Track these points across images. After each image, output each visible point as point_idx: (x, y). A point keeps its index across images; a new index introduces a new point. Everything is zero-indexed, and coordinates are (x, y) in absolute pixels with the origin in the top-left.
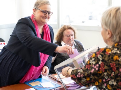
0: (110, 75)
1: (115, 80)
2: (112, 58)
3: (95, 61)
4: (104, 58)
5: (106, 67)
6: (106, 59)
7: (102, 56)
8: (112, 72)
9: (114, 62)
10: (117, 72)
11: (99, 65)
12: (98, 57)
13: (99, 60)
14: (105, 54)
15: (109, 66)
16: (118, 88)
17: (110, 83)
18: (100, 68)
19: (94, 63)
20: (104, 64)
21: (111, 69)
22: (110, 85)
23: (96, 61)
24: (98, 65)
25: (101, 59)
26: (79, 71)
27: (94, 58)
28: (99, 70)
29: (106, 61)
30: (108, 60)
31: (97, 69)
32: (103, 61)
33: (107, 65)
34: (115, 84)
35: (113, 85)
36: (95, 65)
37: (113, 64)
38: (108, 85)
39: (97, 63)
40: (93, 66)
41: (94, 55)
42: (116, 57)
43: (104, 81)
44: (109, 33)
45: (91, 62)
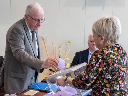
0: (108, 70)
1: (110, 75)
2: (109, 56)
3: (95, 61)
4: (103, 57)
5: (105, 64)
6: (105, 57)
7: (102, 55)
8: (109, 67)
9: (110, 60)
10: (113, 67)
11: (100, 63)
12: (98, 57)
14: (104, 54)
15: (107, 62)
16: (113, 80)
17: (107, 78)
18: (101, 65)
20: (103, 61)
21: (109, 65)
24: (98, 63)
25: (100, 58)
26: (82, 75)
27: (94, 59)
29: (104, 59)
30: (107, 58)
33: (105, 62)
34: (110, 78)
35: (109, 79)
36: (96, 63)
37: (110, 61)
38: (105, 80)
39: (98, 61)
40: (94, 65)
41: (94, 57)
42: (111, 56)
43: (103, 76)
44: (102, 39)
45: (92, 63)
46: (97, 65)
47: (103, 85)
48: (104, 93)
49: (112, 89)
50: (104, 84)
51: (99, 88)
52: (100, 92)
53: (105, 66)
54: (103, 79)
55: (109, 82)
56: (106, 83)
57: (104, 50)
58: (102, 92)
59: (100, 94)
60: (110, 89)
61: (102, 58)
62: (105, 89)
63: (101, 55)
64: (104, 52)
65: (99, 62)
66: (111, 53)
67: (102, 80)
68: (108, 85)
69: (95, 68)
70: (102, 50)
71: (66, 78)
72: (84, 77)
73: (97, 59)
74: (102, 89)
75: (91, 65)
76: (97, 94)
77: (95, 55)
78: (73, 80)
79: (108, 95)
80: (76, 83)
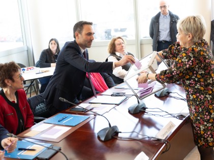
0: (200, 67)
1: (203, 70)
2: (200, 54)
3: (186, 58)
4: (194, 55)
5: (197, 61)
6: (196, 55)
7: (193, 53)
8: (201, 64)
10: (205, 63)
11: (192, 61)
12: (189, 55)
13: (191, 57)
16: (206, 75)
17: (200, 73)
18: (193, 63)
19: (187, 60)
20: (195, 59)
21: (201, 62)
24: (191, 61)
26: (173, 70)
28: (193, 65)
29: (196, 57)
31: (191, 64)
32: (194, 57)
33: (198, 60)
34: (203, 72)
35: (202, 74)
36: (188, 62)
37: (201, 58)
38: (198, 75)
39: (190, 60)
40: (187, 63)
41: (184, 55)
42: (202, 53)
43: (195, 72)
44: (189, 37)
45: (183, 60)
46: (189, 63)
48: (198, 88)
49: (206, 83)
51: (192, 84)
55: (203, 77)
56: (200, 78)
58: (196, 87)
59: (193, 90)
60: (204, 83)
66: (200, 50)
67: (195, 75)
68: (202, 80)
69: (188, 66)
70: (193, 48)
71: (148, 75)
72: (175, 72)
73: (189, 57)
74: (196, 85)
75: (182, 62)
76: (190, 90)
77: (186, 53)
78: (156, 75)
79: (203, 89)
80: (163, 77)
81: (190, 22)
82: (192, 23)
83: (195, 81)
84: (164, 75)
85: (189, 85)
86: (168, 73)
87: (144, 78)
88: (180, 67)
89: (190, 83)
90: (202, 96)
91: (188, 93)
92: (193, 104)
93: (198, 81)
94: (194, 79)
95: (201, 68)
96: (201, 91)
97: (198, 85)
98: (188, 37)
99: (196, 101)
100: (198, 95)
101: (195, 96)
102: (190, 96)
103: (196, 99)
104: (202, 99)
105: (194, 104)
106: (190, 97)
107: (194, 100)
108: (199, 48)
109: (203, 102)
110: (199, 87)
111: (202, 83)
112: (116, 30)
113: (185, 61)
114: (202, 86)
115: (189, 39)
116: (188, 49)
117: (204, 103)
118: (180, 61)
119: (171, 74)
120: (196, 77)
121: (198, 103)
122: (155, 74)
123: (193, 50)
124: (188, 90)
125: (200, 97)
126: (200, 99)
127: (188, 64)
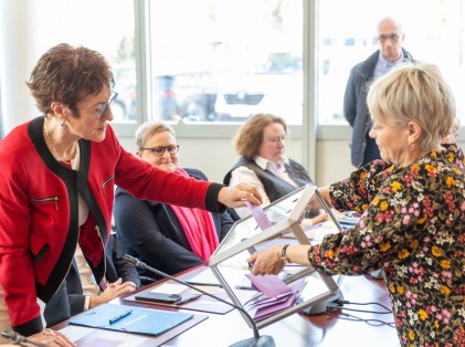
0: (444, 222)
1: (450, 233)
2: (444, 183)
3: (404, 197)
4: (427, 187)
5: (436, 205)
6: (433, 187)
7: (423, 182)
8: (448, 215)
9: (449, 192)
10: (457, 212)
11: (421, 203)
12: (411, 188)
13: (417, 193)
14: (428, 177)
15: (442, 202)
16: (458, 248)
17: (440, 241)
18: (425, 211)
19: (404, 203)
20: (430, 198)
21: (446, 207)
22: (439, 246)
23: (409, 198)
24: (416, 205)
25: (419, 190)
26: (362, 232)
27: (399, 191)
28: (421, 216)
29: (433, 193)
30: (438, 189)
31: (417, 213)
32: (426, 192)
33: (437, 201)
34: (451, 240)
35: (446, 244)
36: (408, 207)
37: (448, 196)
38: (434, 248)
39: (414, 200)
40: (404, 210)
41: (396, 185)
42: (449, 180)
43: (427, 240)
44: (412, 132)
45: (394, 202)
46: (411, 210)
47: (430, 263)
48: (433, 290)
49: (458, 274)
50: (434, 263)
51: (416, 276)
52: (419, 288)
53: (436, 213)
54: (430, 248)
55: (449, 254)
56: (440, 259)
57: (427, 167)
58: (427, 285)
59: (419, 294)
60: (453, 274)
61: (425, 189)
62: (436, 276)
63: (419, 180)
64: (426, 172)
65: (416, 201)
66: (445, 172)
67: (426, 249)
68: (446, 264)
69: (407, 218)
70: (423, 166)
71: (285, 248)
72: (368, 238)
73: (410, 194)
74: (427, 277)
75: (391, 208)
76: (408, 294)
77: (401, 182)
78: (312, 250)
79: (448, 291)
80: (330, 254)
81: (411, 87)
82: (417, 90)
83: (426, 266)
84: (334, 250)
85: (407, 281)
86: (348, 243)
87: (275, 259)
88: (384, 223)
89: (409, 274)
90: (445, 312)
91: (404, 303)
92: (417, 339)
93: (432, 268)
94: (423, 259)
95: (446, 228)
96: (443, 296)
97: (432, 280)
98: (408, 132)
99: (428, 328)
100: (434, 309)
101: (424, 315)
102: (410, 313)
103: (428, 323)
104: (446, 321)
105: (422, 339)
106: (408, 318)
107: (421, 326)
108: (441, 168)
109: (448, 332)
110: (437, 287)
111: (445, 274)
112: (231, 99)
113: (400, 206)
114: (445, 284)
115: (411, 139)
116: (409, 168)
117: (451, 336)
118: (384, 206)
119: (357, 244)
120: (429, 254)
121: (433, 335)
122: (308, 247)
123: (423, 171)
124: (403, 296)
125: (439, 317)
126: (440, 322)
127: (407, 213)
